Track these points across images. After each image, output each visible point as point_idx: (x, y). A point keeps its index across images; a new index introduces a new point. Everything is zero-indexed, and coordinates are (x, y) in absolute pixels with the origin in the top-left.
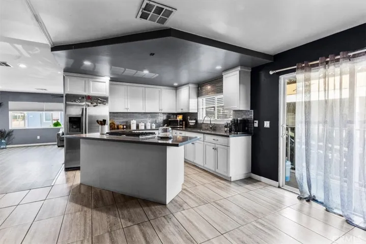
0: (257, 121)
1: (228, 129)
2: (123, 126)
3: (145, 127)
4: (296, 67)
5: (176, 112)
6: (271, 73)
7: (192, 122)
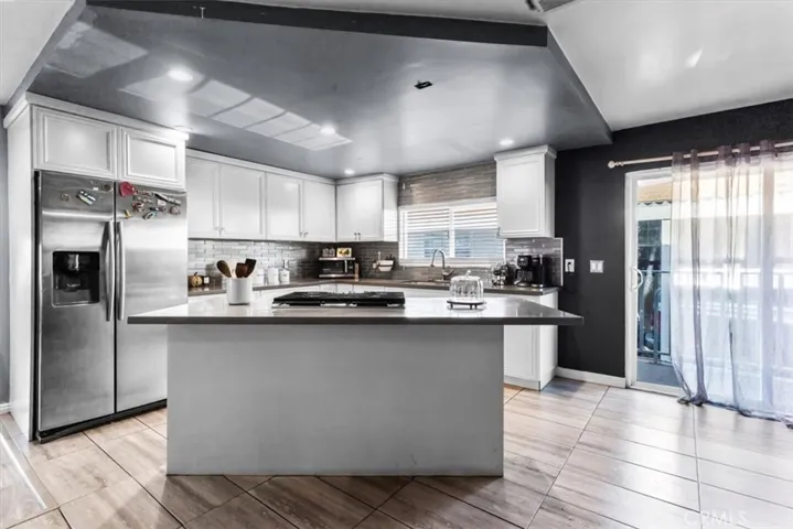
0: (572, 261)
1: (504, 278)
2: (202, 277)
3: (266, 279)
4: (670, 158)
5: (334, 241)
6: (611, 165)
7: (385, 265)
